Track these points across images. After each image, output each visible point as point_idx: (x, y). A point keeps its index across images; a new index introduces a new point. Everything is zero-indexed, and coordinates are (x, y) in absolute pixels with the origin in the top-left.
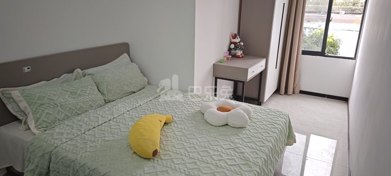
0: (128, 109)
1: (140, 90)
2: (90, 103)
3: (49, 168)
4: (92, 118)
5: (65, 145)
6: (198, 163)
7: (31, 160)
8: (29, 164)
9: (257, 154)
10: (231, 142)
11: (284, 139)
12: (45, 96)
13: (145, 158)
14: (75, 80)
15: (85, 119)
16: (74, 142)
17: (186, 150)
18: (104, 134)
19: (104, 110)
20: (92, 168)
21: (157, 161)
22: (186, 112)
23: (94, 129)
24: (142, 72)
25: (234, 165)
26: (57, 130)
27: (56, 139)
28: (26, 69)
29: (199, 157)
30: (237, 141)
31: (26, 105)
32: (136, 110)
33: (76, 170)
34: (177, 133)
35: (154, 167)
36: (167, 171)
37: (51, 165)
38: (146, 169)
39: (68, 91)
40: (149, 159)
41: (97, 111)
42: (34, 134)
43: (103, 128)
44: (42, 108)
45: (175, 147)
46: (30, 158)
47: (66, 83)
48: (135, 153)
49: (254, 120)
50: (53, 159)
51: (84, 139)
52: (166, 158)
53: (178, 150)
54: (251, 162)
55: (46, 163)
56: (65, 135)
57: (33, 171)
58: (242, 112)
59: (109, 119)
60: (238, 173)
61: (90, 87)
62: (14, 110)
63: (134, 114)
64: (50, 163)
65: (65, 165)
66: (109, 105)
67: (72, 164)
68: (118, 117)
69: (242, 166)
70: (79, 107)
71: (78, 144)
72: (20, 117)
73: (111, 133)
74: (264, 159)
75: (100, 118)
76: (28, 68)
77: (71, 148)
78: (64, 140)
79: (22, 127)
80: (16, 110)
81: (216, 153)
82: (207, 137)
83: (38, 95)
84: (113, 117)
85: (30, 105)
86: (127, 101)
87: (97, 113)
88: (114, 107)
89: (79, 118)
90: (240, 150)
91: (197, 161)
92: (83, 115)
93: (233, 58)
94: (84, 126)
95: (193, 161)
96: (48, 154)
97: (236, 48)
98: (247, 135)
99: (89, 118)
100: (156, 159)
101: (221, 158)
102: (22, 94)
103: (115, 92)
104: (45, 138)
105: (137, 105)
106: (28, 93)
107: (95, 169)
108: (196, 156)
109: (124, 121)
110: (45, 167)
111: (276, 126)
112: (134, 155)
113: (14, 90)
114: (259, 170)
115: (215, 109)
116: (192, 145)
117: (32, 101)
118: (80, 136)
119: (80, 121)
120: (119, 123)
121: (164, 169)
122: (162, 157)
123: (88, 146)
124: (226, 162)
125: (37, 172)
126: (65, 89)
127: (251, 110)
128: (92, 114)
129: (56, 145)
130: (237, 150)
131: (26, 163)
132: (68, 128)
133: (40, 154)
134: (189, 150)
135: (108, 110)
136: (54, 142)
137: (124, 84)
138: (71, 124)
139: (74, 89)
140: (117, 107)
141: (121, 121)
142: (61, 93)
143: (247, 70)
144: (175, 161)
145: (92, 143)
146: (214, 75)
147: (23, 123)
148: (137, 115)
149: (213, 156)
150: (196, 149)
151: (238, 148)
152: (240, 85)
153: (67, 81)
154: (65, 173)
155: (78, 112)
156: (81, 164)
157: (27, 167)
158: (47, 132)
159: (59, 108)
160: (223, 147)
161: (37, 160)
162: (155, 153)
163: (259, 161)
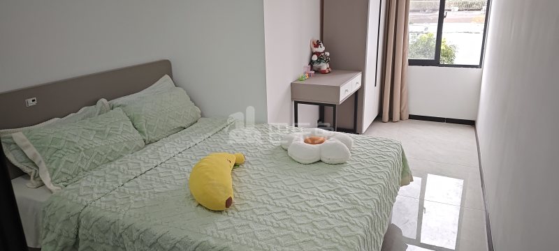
0: (181, 150)
1: (192, 125)
2: (125, 144)
3: (77, 236)
4: (130, 164)
5: (98, 202)
6: (289, 212)
7: (50, 228)
8: (46, 233)
9: (367, 195)
10: (329, 182)
11: (398, 175)
12: (60, 137)
13: (215, 211)
14: (99, 114)
15: (122, 167)
16: (111, 198)
17: (270, 197)
18: (151, 185)
19: (146, 153)
20: (142, 230)
21: (232, 213)
22: (261, 149)
23: (136, 179)
24: (191, 100)
25: (339, 211)
26: (84, 183)
27: (84, 195)
28: (30, 102)
29: (290, 205)
30: (337, 180)
31: (35, 150)
32: (192, 151)
33: (118, 235)
34: (253, 176)
35: (230, 221)
36: (248, 225)
37: (80, 231)
38: (219, 224)
39: (92, 130)
40: (220, 212)
41: (136, 155)
42: (51, 191)
43: (149, 177)
44: (58, 155)
45: (254, 195)
46: (49, 224)
47: (89, 119)
48: (199, 205)
49: (357, 153)
50: (83, 222)
51: (125, 192)
52: (243, 209)
53: (258, 198)
54: (359, 205)
55: (73, 230)
56: (96, 190)
57: (54, 242)
58: (339, 142)
59: (155, 165)
60: (345, 219)
61: (122, 123)
62: (17, 161)
63: (188, 156)
64: (78, 229)
65: (102, 230)
66: (152, 147)
67: (112, 227)
68: (167, 162)
69: (348, 212)
70: (110, 151)
71: (117, 200)
72: (27, 170)
73: (161, 182)
74: (377, 201)
75: (142, 164)
76: (33, 101)
77: (108, 206)
78: (96, 196)
79: (31, 183)
80: (20, 160)
81: (311, 198)
82: (296, 179)
83: (52, 136)
84: (159, 162)
85: (40, 152)
86: (176, 140)
87: (136, 158)
88: (159, 149)
89: (113, 166)
90: (343, 191)
91: (286, 209)
92: (117, 162)
93: (318, 75)
94: (121, 176)
95: (282, 209)
96: (76, 217)
97: (319, 60)
98: (349, 172)
99: (127, 165)
100: (230, 211)
101: (319, 203)
102: (28, 137)
103: (158, 128)
104: (68, 195)
105: (192, 144)
106: (37, 134)
107: (147, 229)
108: (284, 203)
109: (177, 166)
110: (72, 236)
111: (388, 159)
112: (199, 208)
113: (16, 132)
114: (371, 215)
115: (302, 142)
116: (276, 191)
117: (43, 145)
118: (117, 190)
119: (113, 170)
120: (170, 168)
121: (244, 223)
122: (238, 207)
123: (132, 201)
124: (326, 208)
125: (60, 244)
126: (88, 127)
127: (353, 140)
128: (129, 160)
129: (85, 204)
130: (339, 192)
131: (42, 233)
132: (98, 180)
133: (63, 217)
134: (274, 196)
135: (152, 154)
136: (82, 200)
137: (169, 117)
138: (103, 175)
139: (101, 126)
140: (163, 148)
141: (172, 166)
142: (83, 132)
143: (338, 88)
144: (257, 212)
145: (137, 197)
146: (292, 99)
147: (32, 178)
148: (193, 157)
149: (308, 202)
150: (282, 194)
151: (339, 189)
152: (329, 111)
153: (90, 116)
154: (102, 241)
155: (109, 157)
156: (126, 226)
157: (45, 237)
158: (69, 187)
159: (82, 153)
160: (319, 190)
161: (59, 226)
162: (229, 203)
163: (370, 203)
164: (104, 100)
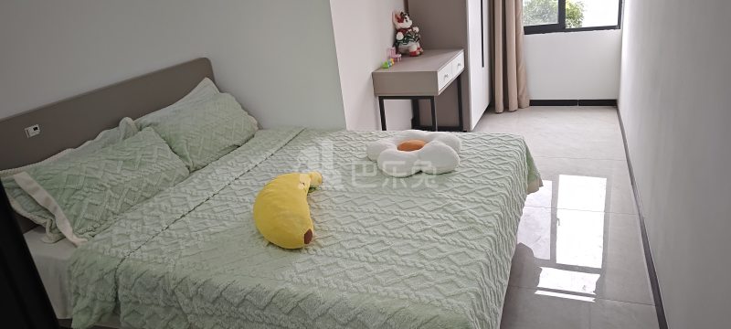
0: (237, 175)
1: (247, 141)
2: (164, 175)
3: (116, 298)
4: (174, 200)
5: (138, 252)
6: (387, 241)
7: (80, 291)
8: (76, 299)
9: (485, 209)
10: (436, 198)
11: (523, 181)
12: (77, 173)
13: (291, 250)
14: (124, 138)
15: (163, 204)
16: (154, 246)
17: (360, 224)
18: (205, 224)
19: (192, 184)
20: (200, 282)
21: (314, 250)
22: (342, 164)
23: (184, 218)
24: (243, 108)
25: (451, 234)
26: (116, 231)
27: (120, 245)
28: (31, 132)
29: (387, 232)
30: (445, 195)
31: (46, 194)
32: (252, 175)
33: (169, 292)
34: (336, 200)
35: (312, 261)
36: (336, 263)
37: (119, 292)
38: (298, 266)
39: (118, 160)
40: (298, 250)
41: (179, 188)
42: (75, 245)
43: (200, 214)
44: (78, 197)
45: (339, 224)
46: (77, 288)
47: (111, 146)
49: (467, 157)
50: (122, 280)
51: (171, 237)
52: (328, 243)
53: (346, 227)
54: (477, 223)
55: (111, 291)
56: (133, 238)
57: (88, 309)
58: (443, 144)
59: (206, 198)
60: (461, 244)
61: (157, 147)
62: (25, 210)
63: (248, 182)
64: (116, 289)
65: (148, 287)
66: (199, 174)
67: (161, 282)
68: (221, 192)
69: (463, 233)
70: (144, 185)
71: (163, 248)
72: (40, 221)
73: (217, 220)
74: (500, 216)
75: (189, 198)
76: (36, 129)
77: (152, 256)
78: (134, 246)
79: (48, 237)
80: (29, 209)
81: (414, 220)
82: (392, 198)
83: (66, 173)
84: (212, 193)
85: (54, 195)
86: (229, 163)
87: (180, 192)
88: (210, 177)
89: (151, 204)
90: (455, 208)
91: (384, 238)
92: (156, 198)
93: (405, 59)
94: (163, 216)
95: (378, 239)
96: (112, 275)
97: (407, 39)
98: (460, 182)
99: (170, 202)
100: (311, 248)
101: (425, 227)
102: (34, 176)
103: (203, 149)
104: (98, 248)
105: (251, 166)
106: (46, 172)
107: (206, 281)
108: (380, 230)
109: (234, 197)
110: (110, 299)
111: (508, 160)
112: (270, 248)
113: (18, 172)
114: (494, 235)
115: (394, 149)
116: (368, 215)
117: (56, 187)
118: (161, 234)
119: (153, 209)
120: (227, 201)
121: (330, 261)
122: (321, 242)
123: (182, 247)
124: (436, 232)
125: (95, 311)
126: (111, 157)
127: (460, 141)
128: (173, 195)
129: (122, 256)
130: (449, 209)
131: (71, 299)
132: (135, 224)
133: (96, 276)
134: (366, 224)
135: (200, 184)
136: (117, 252)
137: (216, 133)
138: (139, 216)
139: (128, 154)
140: (214, 175)
141: (228, 197)
142: (106, 164)
143: (435, 74)
144: (347, 245)
145: (187, 241)
146: (375, 95)
147: (47, 230)
148: (255, 183)
149: (411, 227)
150: (376, 220)
151: (450, 205)
152: (426, 105)
153: (112, 142)
154: (149, 301)
155: (144, 194)
156: (178, 279)
157: (75, 304)
158: (98, 237)
159: (109, 191)
160: (423, 210)
161: (91, 288)
162: (308, 237)
163: (491, 219)
164: (128, 119)
